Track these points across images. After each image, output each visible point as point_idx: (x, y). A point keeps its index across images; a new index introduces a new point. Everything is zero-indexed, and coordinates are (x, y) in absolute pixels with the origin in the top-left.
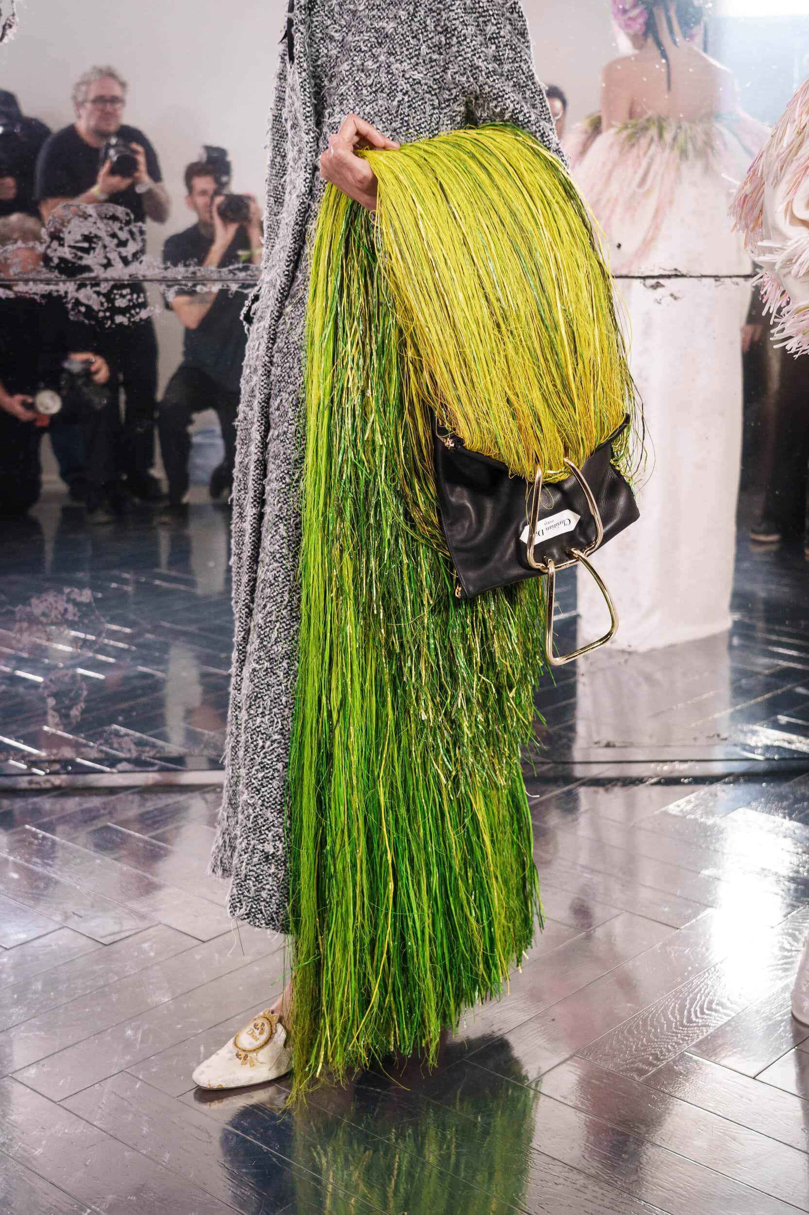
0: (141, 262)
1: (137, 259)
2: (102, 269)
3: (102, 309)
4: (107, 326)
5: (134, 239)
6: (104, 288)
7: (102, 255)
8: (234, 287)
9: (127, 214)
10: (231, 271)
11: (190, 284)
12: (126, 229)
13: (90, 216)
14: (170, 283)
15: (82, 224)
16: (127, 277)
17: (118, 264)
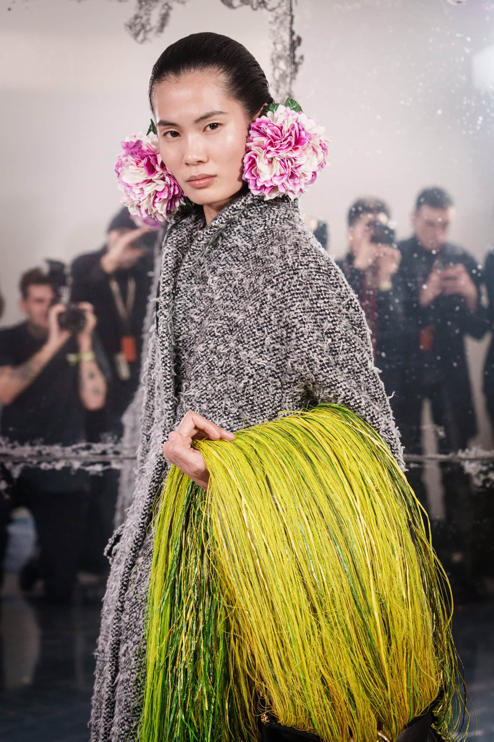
8: (77, 465)
10: (74, 450)
11: (35, 462)
14: (16, 461)
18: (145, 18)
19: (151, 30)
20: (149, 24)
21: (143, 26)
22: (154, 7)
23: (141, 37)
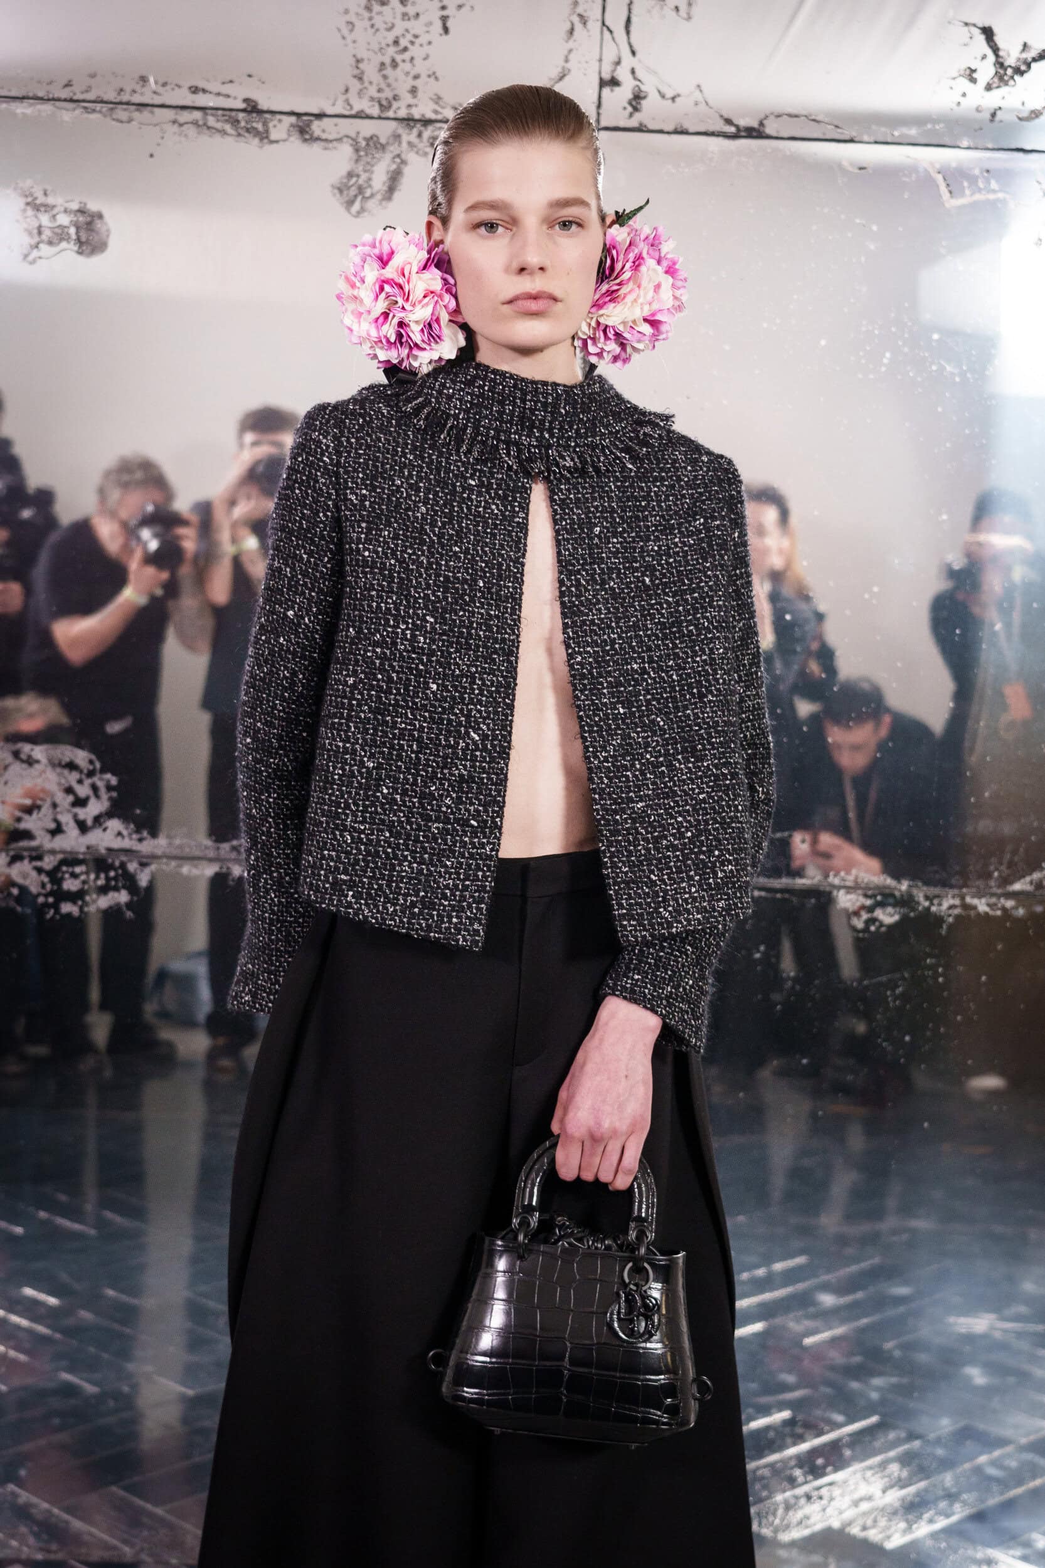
0: (105, 830)
1: (100, 825)
2: (48, 836)
3: (43, 892)
4: (48, 916)
5: (97, 796)
6: (48, 863)
7: (50, 817)
9: (91, 762)
11: (173, 864)
12: (88, 782)
13: (38, 762)
14: (144, 860)
15: (24, 773)
16: (83, 849)
17: (72, 831)
18: (364, 176)
19: (372, 196)
20: (370, 186)
21: (361, 190)
22: (379, 160)
23: (356, 206)
